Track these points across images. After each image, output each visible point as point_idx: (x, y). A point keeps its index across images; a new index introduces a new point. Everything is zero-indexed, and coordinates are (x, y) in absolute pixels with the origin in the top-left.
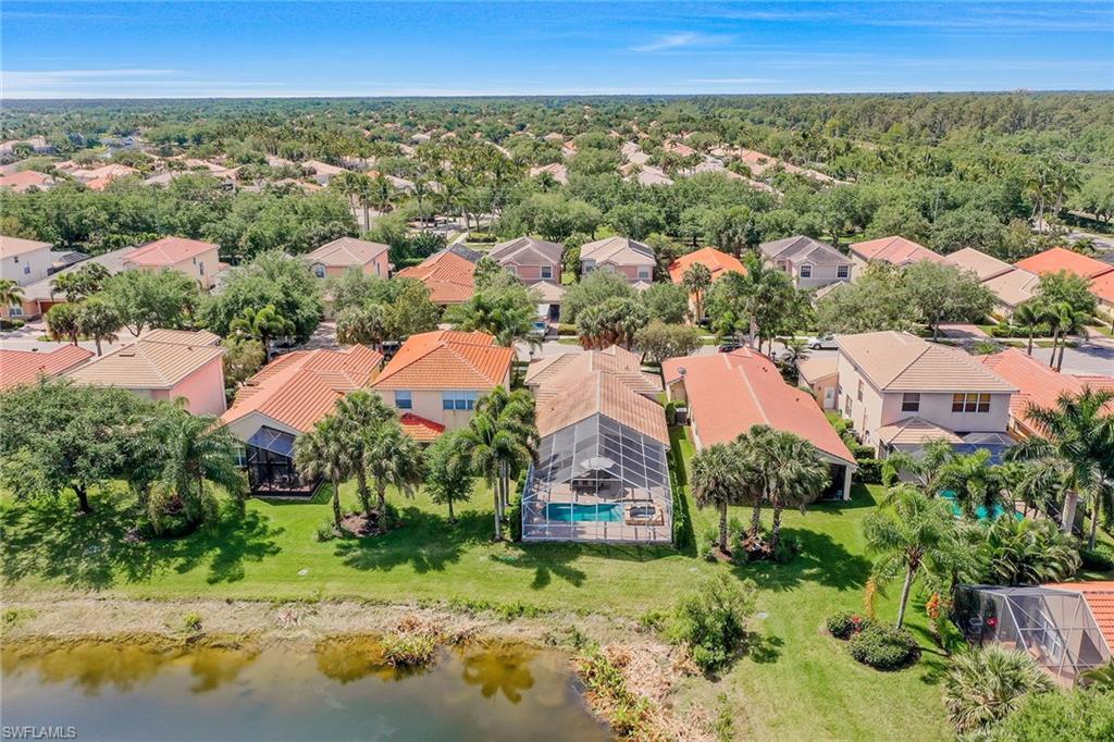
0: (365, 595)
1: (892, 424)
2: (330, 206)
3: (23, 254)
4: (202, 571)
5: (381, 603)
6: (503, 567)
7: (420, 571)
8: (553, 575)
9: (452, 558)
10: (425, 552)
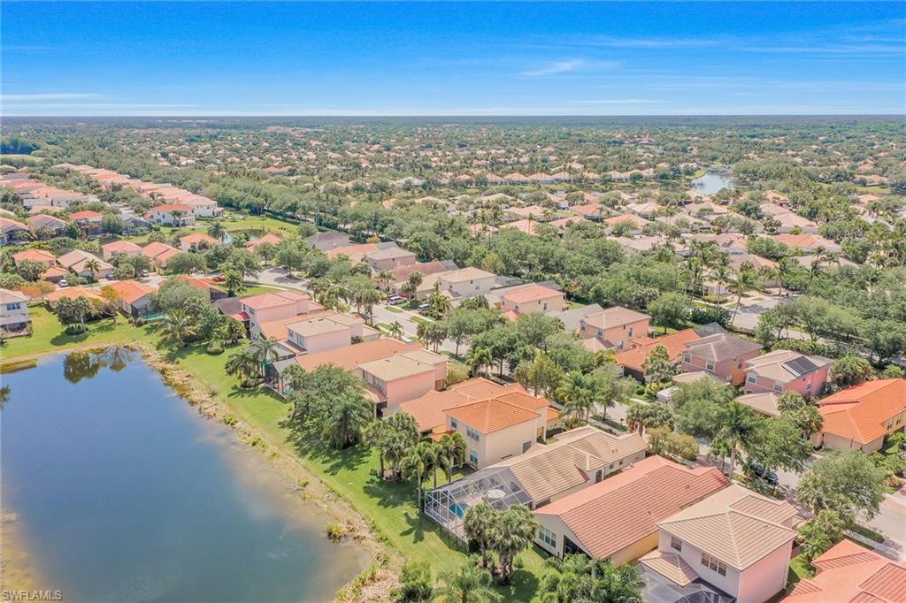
0: (354, 503)
3: (476, 280)
4: (328, 466)
5: (355, 510)
6: (404, 519)
7: (379, 504)
8: (414, 533)
9: (395, 505)
10: (391, 497)
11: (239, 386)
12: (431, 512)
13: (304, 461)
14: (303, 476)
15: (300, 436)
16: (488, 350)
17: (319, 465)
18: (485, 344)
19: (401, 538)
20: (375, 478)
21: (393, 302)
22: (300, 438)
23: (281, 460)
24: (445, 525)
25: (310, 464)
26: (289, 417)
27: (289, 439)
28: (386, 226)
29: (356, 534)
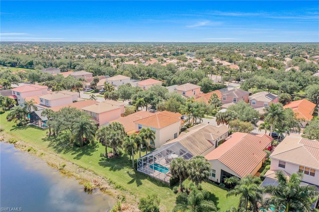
0: (95, 172)
1: (273, 170)
2: (197, 74)
3: (122, 80)
4: (75, 155)
5: (97, 175)
6: (127, 175)
7: (110, 170)
8: (135, 182)
9: (119, 169)
10: (116, 166)
11: (16, 125)
12: (142, 170)
13: (61, 155)
14: (62, 162)
15: (55, 144)
16: (142, 99)
17: (70, 156)
18: (140, 97)
19: (129, 185)
20: (103, 157)
21: (86, 91)
22: (56, 145)
23: (46, 156)
24: (151, 175)
25: (64, 156)
26: (47, 136)
27: (49, 146)
28: (76, 66)
29: (101, 187)
